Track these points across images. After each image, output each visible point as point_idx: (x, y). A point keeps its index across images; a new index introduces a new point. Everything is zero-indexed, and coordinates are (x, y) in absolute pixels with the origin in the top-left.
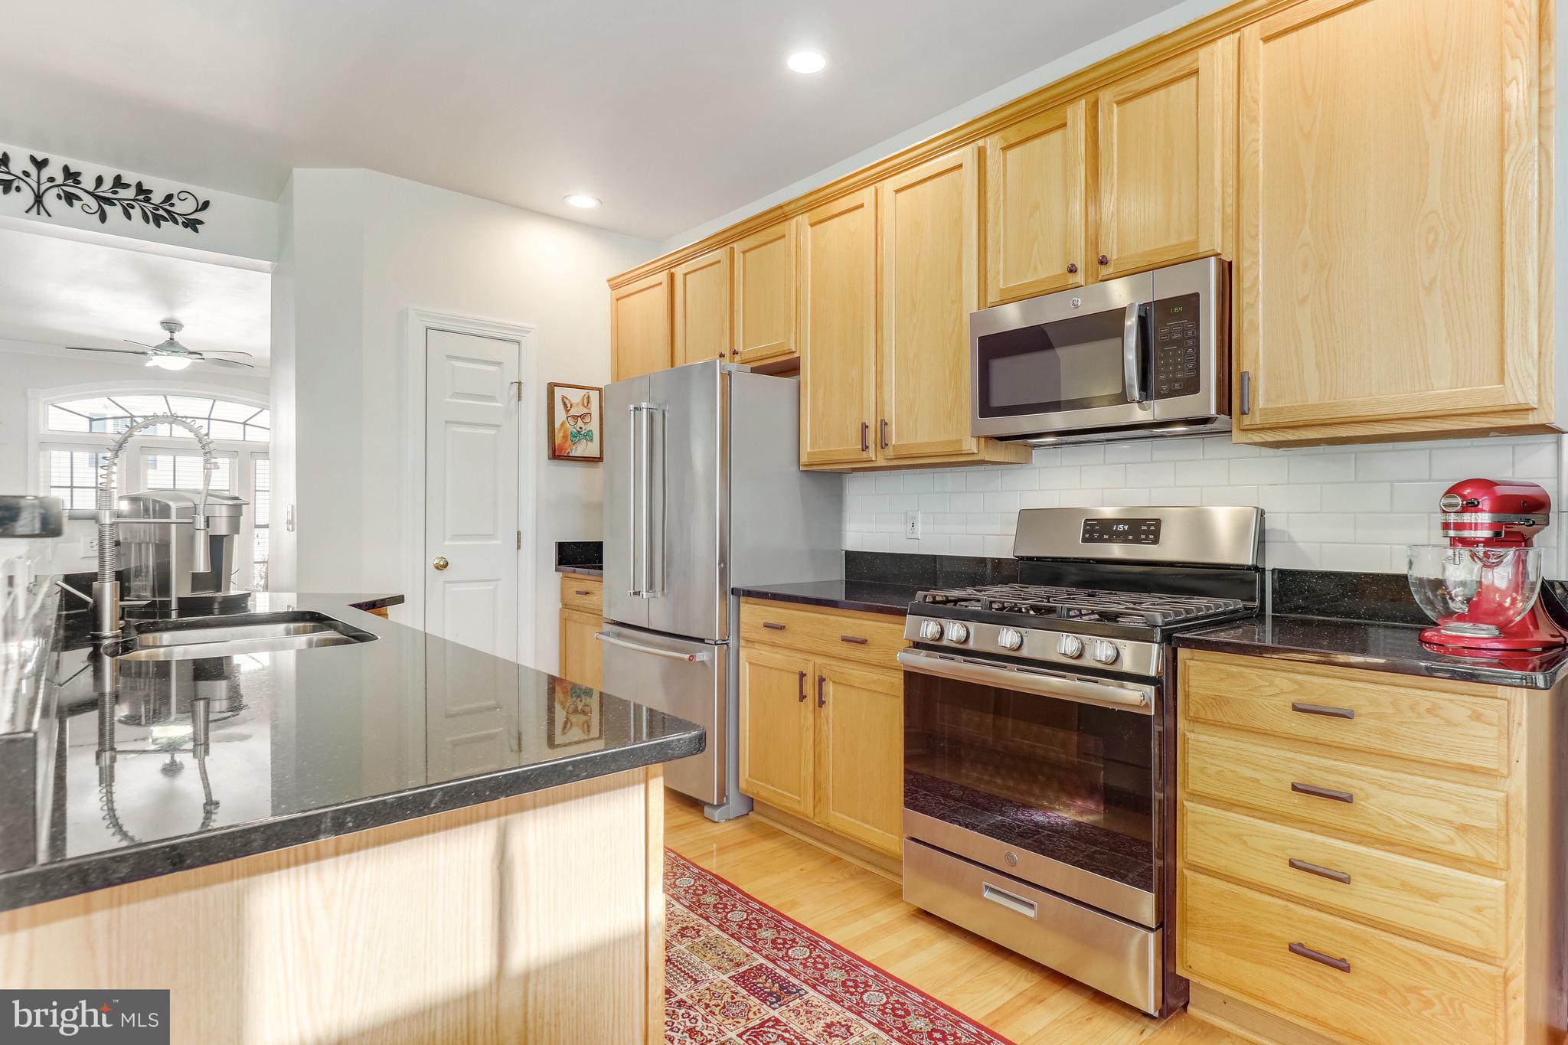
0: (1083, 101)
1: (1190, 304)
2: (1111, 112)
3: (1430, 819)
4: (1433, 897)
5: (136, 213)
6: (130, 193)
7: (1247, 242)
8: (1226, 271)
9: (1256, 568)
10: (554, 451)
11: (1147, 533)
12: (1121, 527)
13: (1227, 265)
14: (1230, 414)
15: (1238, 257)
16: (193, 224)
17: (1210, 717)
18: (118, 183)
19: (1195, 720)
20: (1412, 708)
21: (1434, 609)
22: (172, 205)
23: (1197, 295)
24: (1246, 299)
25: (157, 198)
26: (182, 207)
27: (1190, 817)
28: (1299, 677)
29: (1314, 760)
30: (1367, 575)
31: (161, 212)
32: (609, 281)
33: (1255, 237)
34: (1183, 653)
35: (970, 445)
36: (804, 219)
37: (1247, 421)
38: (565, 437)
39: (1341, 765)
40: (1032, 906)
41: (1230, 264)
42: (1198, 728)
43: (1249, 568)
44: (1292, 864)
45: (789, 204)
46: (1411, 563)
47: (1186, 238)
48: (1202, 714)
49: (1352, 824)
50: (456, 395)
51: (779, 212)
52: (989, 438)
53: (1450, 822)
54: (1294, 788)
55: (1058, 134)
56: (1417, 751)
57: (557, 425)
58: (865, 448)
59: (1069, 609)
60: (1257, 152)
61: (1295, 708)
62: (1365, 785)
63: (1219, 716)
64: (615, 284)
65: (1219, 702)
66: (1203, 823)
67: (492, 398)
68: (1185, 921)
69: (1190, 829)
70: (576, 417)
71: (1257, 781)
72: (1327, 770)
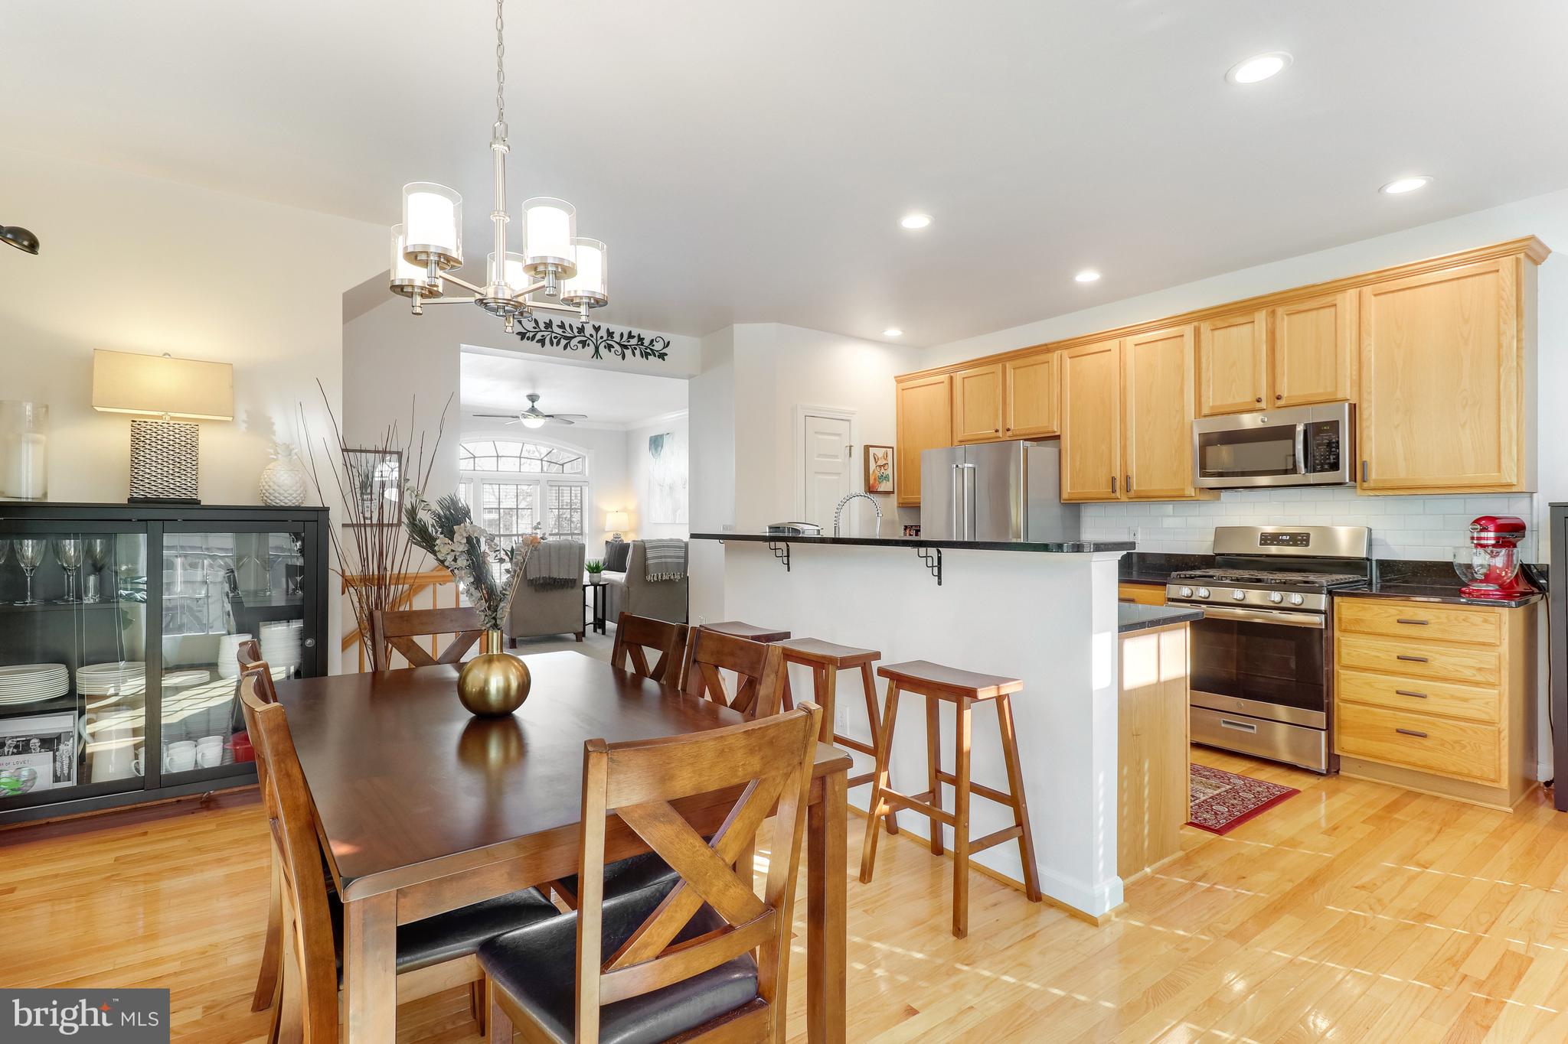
0: (1264, 311)
1: (1334, 425)
2: (1283, 319)
3: (1465, 667)
4: (1466, 700)
5: (637, 352)
6: (634, 341)
7: (1365, 395)
8: (1353, 408)
9: (1368, 559)
10: (869, 488)
11: (1302, 540)
12: (1284, 538)
13: (1353, 406)
14: (1355, 481)
15: (1360, 402)
16: (662, 356)
17: (1353, 629)
18: (630, 336)
19: (1345, 631)
20: (1456, 619)
21: (1467, 577)
22: (653, 346)
23: (1337, 422)
24: (1365, 424)
25: (646, 343)
26: (658, 346)
27: (1343, 677)
28: (1400, 608)
29: (1408, 645)
30: (1430, 562)
31: (648, 351)
32: (895, 377)
33: (1370, 393)
34: (1337, 599)
35: (1190, 491)
36: (1065, 353)
37: (1365, 485)
38: (875, 479)
39: (1422, 647)
40: (1253, 728)
41: (1355, 405)
42: (1346, 634)
43: (1363, 559)
44: (1398, 692)
45: (1050, 344)
46: (1455, 556)
47: (1329, 390)
48: (1349, 628)
49: (1427, 672)
50: (820, 456)
51: (1045, 347)
52: (1202, 489)
53: (1473, 667)
54: (1398, 658)
55: (1250, 325)
56: (1458, 637)
57: (871, 472)
58: (1114, 491)
59: (1272, 579)
60: (1370, 351)
61: (1399, 622)
62: (1433, 655)
63: (1358, 628)
64: (899, 380)
65: (1358, 621)
66: (1350, 679)
67: (836, 457)
68: (1340, 727)
69: (1343, 684)
70: (880, 466)
71: (1378, 657)
72: (1414, 649)
